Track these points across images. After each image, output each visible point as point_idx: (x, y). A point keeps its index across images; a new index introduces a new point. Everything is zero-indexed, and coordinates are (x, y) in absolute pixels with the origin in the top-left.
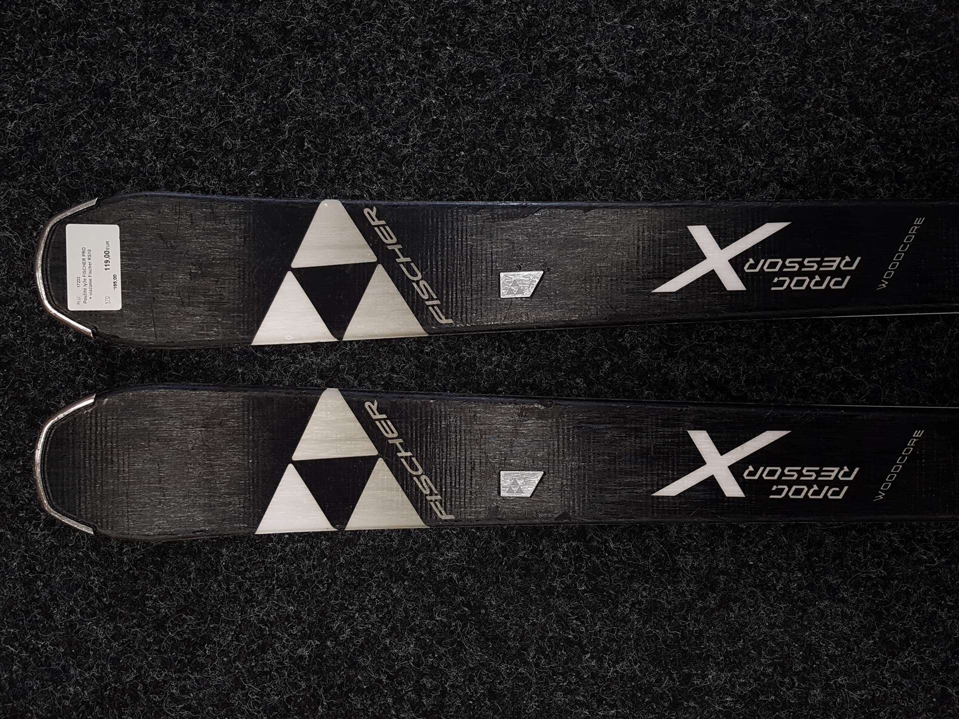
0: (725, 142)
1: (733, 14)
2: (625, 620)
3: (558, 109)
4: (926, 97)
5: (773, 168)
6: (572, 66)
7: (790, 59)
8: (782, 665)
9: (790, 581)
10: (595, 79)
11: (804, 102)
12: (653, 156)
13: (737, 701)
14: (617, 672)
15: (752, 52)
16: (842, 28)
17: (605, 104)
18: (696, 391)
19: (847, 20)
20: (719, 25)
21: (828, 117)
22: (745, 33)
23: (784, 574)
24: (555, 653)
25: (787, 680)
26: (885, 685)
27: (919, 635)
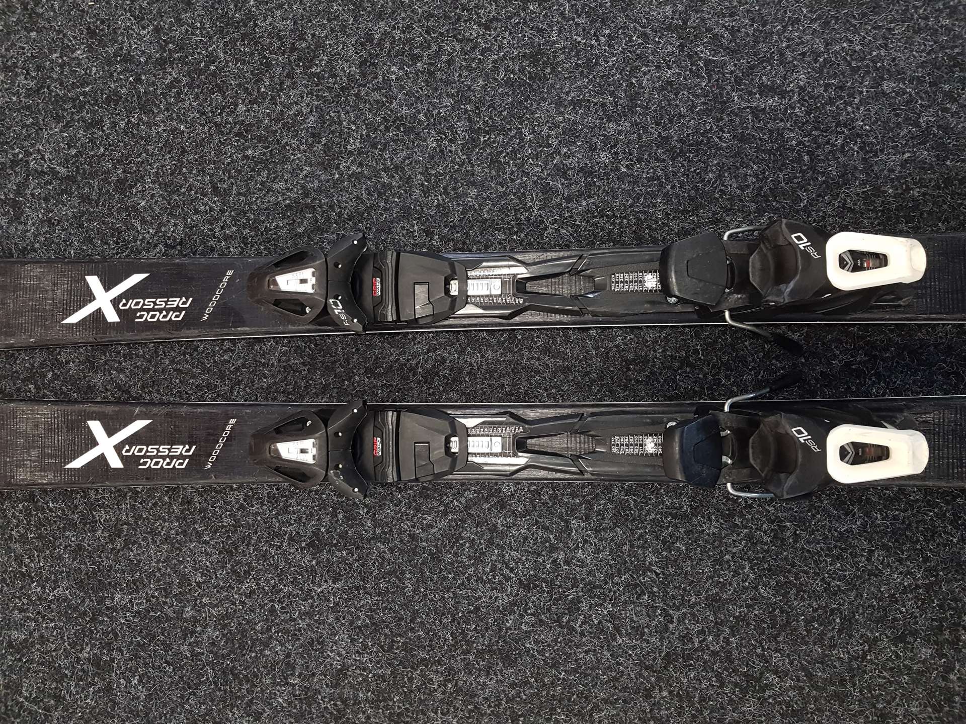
0: (129, 215)
1: (134, 125)
2: (60, 558)
3: (18, 193)
4: (262, 183)
5: (160, 234)
6: (27, 162)
7: (172, 157)
8: (165, 589)
9: (171, 529)
10: (42, 171)
11: (181, 187)
12: (81, 226)
13: (135, 616)
14: (54, 595)
15: (147, 151)
16: (206, 134)
17: (49, 189)
18: (109, 393)
19: (210, 128)
20: (126, 133)
21: (197, 198)
22: (142, 138)
23: (167, 524)
24: (14, 583)
25: (168, 600)
26: (234, 604)
27: (256, 567)
